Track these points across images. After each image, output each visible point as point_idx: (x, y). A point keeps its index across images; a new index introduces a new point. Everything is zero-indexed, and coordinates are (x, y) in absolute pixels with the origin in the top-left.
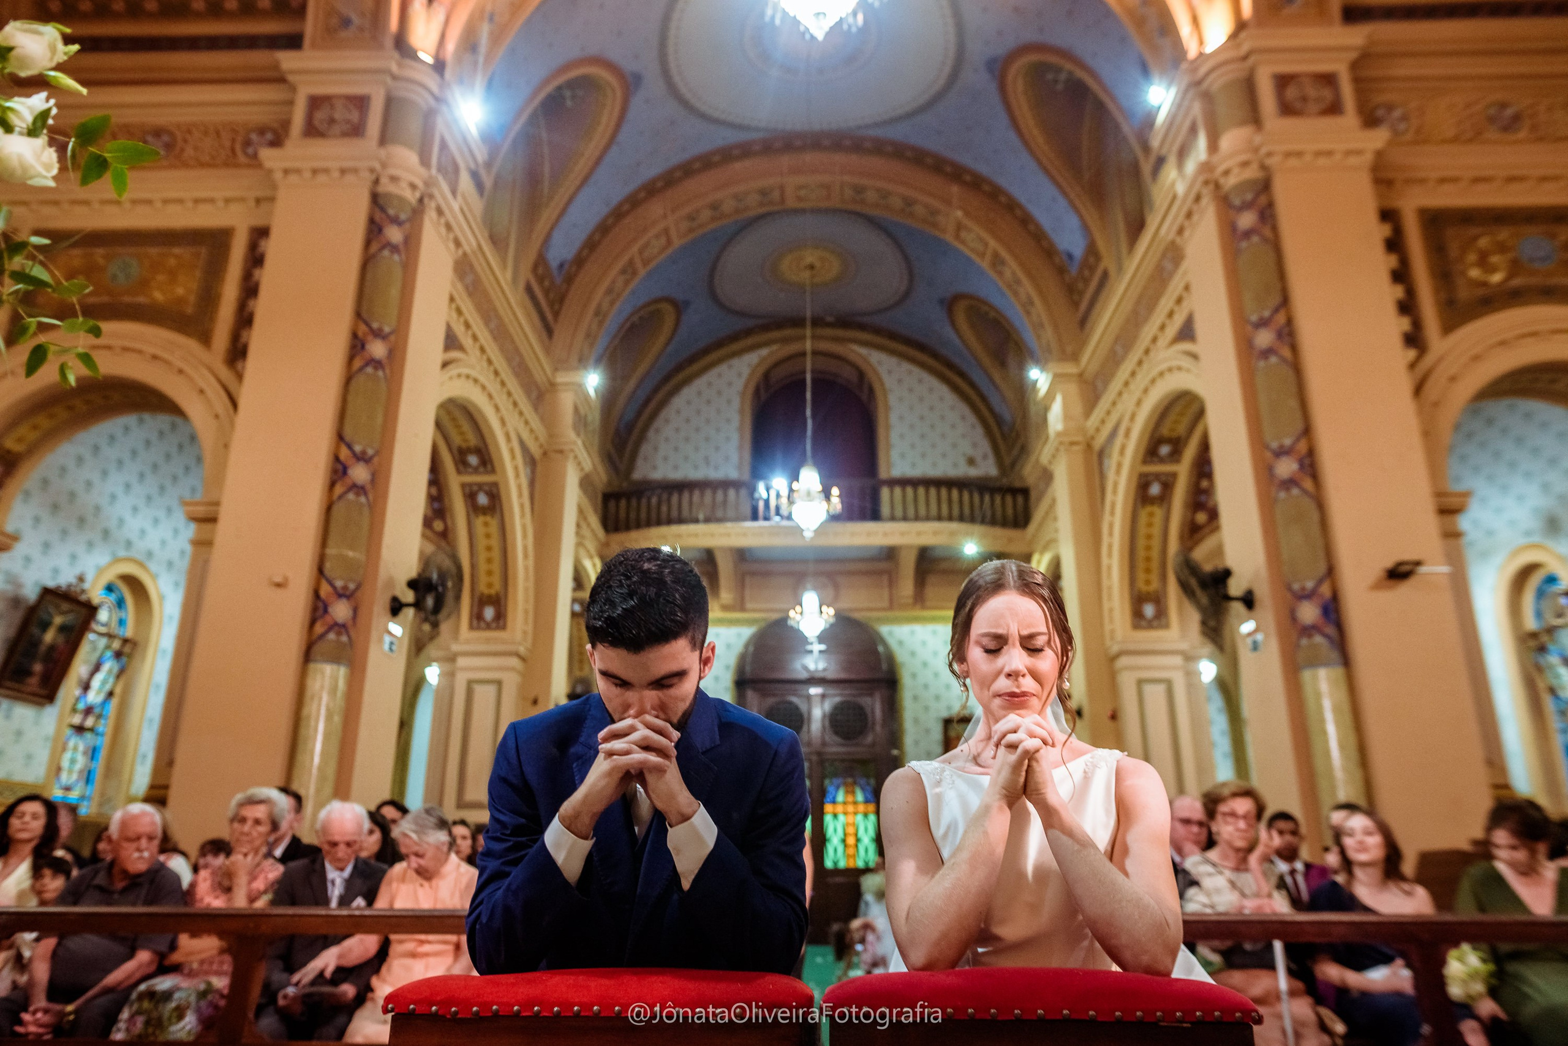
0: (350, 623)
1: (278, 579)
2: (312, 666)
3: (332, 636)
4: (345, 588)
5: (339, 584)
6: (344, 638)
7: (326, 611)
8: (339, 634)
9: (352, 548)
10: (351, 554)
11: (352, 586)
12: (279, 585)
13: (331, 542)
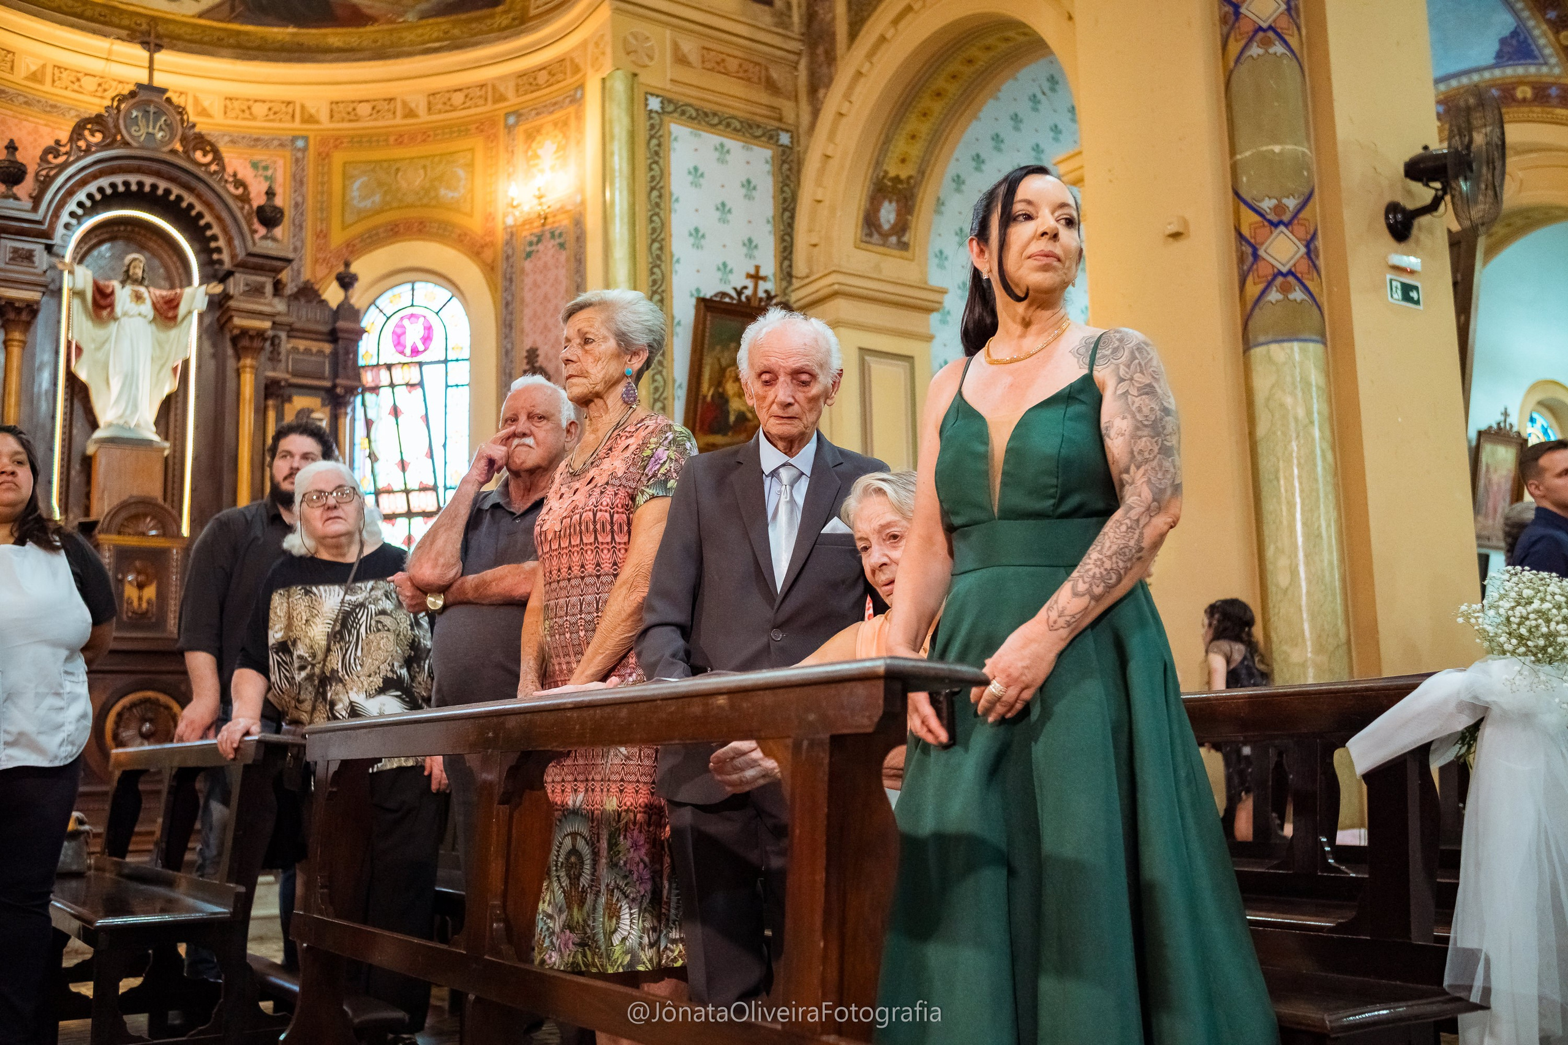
0: (1303, 267)
1: (1172, 229)
2: (1258, 352)
3: (1274, 296)
4: (1279, 208)
5: (1267, 205)
6: (1298, 295)
7: (1256, 256)
8: (1285, 290)
9: (1276, 141)
10: (1277, 149)
11: (1291, 203)
12: (1176, 236)
13: (1241, 142)
